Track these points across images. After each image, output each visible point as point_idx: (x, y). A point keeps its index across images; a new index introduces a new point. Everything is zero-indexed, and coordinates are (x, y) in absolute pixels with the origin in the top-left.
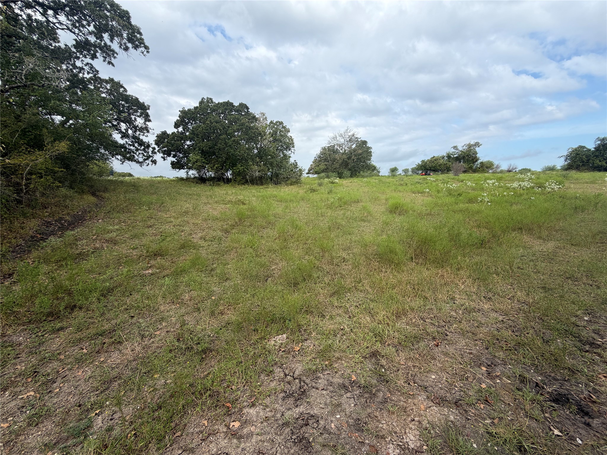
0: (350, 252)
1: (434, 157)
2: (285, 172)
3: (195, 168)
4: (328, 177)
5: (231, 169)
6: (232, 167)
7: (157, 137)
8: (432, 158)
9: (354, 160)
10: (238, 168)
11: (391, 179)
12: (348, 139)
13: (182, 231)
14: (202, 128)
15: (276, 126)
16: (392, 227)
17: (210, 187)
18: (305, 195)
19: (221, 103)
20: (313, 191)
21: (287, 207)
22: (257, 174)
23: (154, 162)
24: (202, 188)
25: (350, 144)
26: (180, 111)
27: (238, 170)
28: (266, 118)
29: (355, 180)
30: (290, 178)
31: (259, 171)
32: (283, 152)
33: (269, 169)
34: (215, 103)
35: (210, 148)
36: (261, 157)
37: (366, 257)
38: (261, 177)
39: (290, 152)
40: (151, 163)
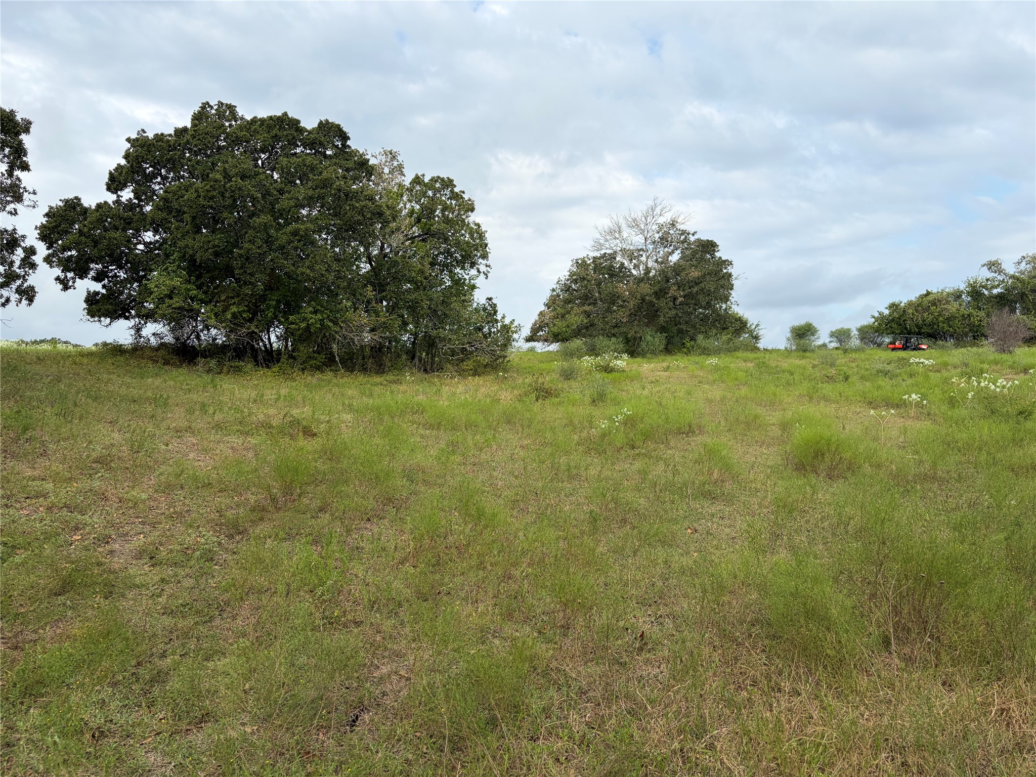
0: (663, 610)
1: (928, 293)
2: (456, 332)
3: (163, 316)
4: (593, 351)
5: (280, 323)
6: (286, 314)
7: (47, 215)
8: (922, 297)
9: (675, 299)
10: (305, 319)
11: (796, 361)
12: (657, 236)
13: (77, 529)
14: (197, 191)
15: (430, 193)
16: (807, 522)
17: (207, 378)
18: (519, 406)
19: (262, 121)
20: (544, 393)
21: (454, 446)
22: (367, 337)
23: (28, 294)
24: (181, 378)
25: (662, 252)
26: (128, 140)
27: (303, 325)
28: (400, 167)
29: (679, 362)
30: (471, 353)
31: (373, 330)
32: (451, 272)
33: (405, 324)
34: (242, 118)
35: (217, 254)
36: (381, 285)
37: (723, 635)
38: (380, 349)
39: (473, 272)
40: (14, 297)
